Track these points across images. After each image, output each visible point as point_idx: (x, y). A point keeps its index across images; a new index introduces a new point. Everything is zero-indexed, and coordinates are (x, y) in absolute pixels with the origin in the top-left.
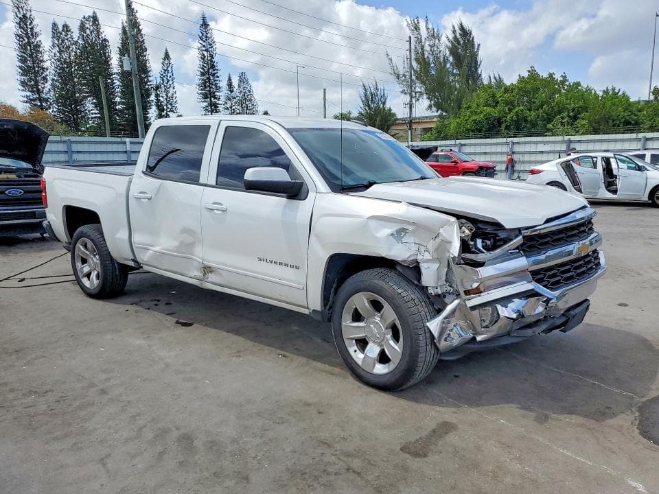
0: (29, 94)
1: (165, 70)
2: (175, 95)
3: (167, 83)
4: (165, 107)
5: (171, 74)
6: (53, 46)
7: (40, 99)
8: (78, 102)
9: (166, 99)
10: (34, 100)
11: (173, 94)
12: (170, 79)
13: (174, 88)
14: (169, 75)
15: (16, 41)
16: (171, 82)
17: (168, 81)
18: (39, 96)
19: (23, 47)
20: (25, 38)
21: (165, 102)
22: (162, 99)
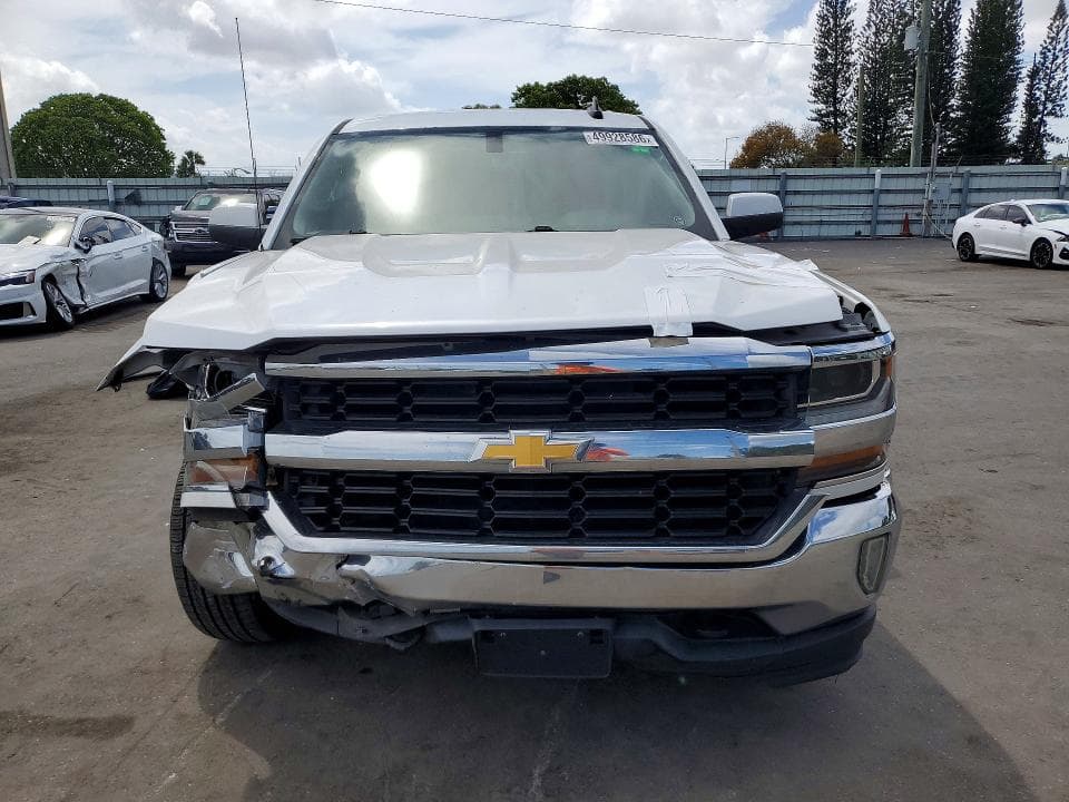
0: (821, 106)
1: (1053, 39)
2: (1064, 84)
3: (1052, 63)
4: (1041, 108)
5: (1062, 45)
6: (869, 26)
7: (836, 114)
8: (889, 112)
9: (1046, 93)
10: (827, 115)
11: (1060, 83)
12: (1061, 55)
13: (1064, 71)
14: (1058, 47)
15: (818, 26)
16: (1059, 61)
17: (1056, 58)
18: (835, 108)
19: (825, 35)
20: (831, 20)
21: (1043, 98)
22: (1038, 93)
